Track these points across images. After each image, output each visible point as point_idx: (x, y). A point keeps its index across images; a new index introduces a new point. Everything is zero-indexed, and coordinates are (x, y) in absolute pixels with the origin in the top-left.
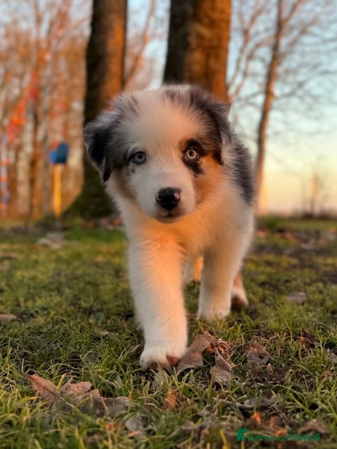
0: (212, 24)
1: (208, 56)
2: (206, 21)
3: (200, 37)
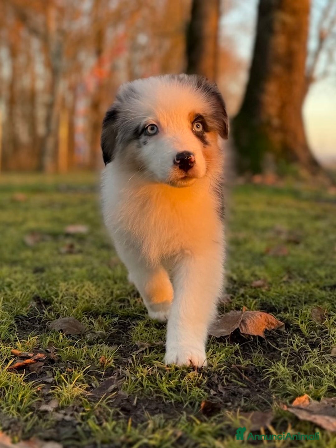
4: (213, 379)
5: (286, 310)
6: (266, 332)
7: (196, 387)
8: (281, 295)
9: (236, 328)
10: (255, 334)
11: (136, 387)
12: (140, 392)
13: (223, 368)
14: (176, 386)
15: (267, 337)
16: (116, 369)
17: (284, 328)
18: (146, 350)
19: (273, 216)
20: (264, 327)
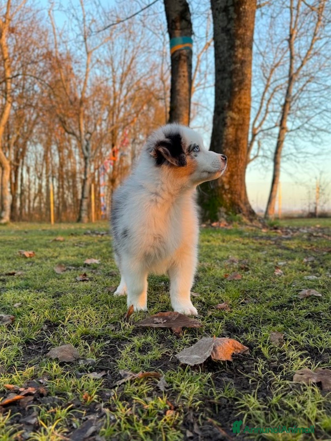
0: (239, 111)
1: (237, 130)
2: (236, 110)
3: (232, 119)
4: (189, 418)
5: (246, 331)
6: (233, 355)
7: (173, 428)
8: (240, 315)
9: (208, 356)
10: (224, 359)
11: (115, 430)
12: (118, 437)
13: (198, 403)
14: (153, 429)
15: (234, 360)
16: (98, 404)
17: (248, 352)
18: (127, 382)
19: (227, 249)
20: (232, 352)
